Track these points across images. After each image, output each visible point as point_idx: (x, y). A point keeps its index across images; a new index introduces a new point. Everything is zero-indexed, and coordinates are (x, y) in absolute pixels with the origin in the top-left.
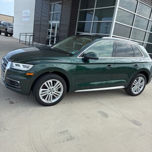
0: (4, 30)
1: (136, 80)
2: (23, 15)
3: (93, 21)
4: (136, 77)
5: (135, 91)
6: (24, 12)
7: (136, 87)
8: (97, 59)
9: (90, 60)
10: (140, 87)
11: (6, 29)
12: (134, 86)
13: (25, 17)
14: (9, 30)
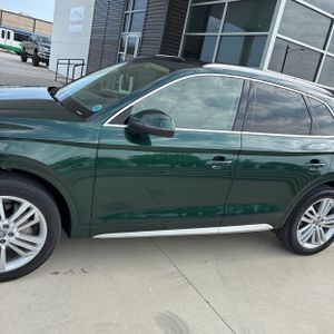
0: (32, 52)
1: (311, 208)
2: (72, 19)
3: (220, 34)
4: (312, 198)
5: (309, 241)
6: (73, 10)
7: (311, 228)
8: (170, 134)
9: (151, 136)
10: (326, 230)
11: (36, 51)
12: (305, 224)
13: (74, 23)
14: (42, 51)
